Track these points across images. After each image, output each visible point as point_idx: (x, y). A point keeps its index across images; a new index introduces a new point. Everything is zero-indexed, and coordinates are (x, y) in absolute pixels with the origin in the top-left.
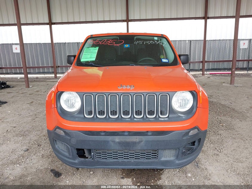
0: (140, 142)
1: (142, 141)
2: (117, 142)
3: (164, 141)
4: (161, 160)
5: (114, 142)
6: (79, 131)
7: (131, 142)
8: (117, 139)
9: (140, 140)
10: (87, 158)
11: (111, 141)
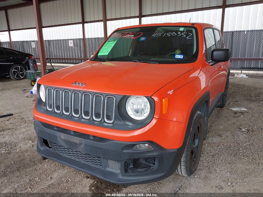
0: (80, 144)
1: (82, 144)
2: (63, 139)
3: (101, 149)
4: (106, 169)
5: (60, 138)
6: (40, 122)
7: (74, 143)
8: (63, 136)
9: (80, 142)
10: (51, 148)
11: (59, 137)
